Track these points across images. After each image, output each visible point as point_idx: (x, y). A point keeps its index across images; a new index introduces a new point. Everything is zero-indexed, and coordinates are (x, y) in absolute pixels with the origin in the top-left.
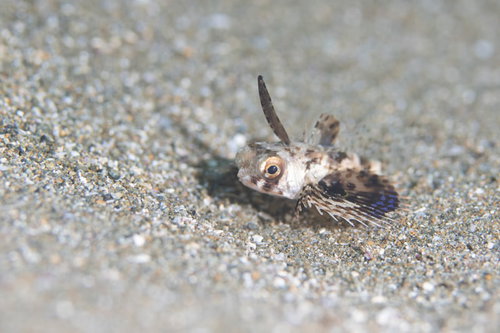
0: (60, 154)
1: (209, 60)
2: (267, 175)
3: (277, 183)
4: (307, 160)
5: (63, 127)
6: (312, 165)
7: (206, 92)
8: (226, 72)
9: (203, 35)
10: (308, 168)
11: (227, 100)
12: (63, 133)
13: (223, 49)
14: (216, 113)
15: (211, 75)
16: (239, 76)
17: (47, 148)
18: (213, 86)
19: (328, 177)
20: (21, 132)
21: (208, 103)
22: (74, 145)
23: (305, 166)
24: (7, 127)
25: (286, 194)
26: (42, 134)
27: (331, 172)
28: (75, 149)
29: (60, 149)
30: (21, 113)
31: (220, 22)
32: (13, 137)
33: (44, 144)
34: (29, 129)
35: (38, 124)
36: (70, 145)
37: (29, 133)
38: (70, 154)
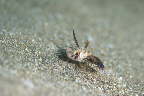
0: (77, 81)
1: (110, 56)
2: (76, 55)
3: (77, 57)
4: (84, 51)
5: (76, 74)
6: (85, 53)
7: (110, 65)
8: (115, 60)
9: (107, 50)
10: (84, 54)
11: (116, 67)
12: (76, 76)
13: (113, 53)
14: (114, 71)
15: (111, 60)
16: (118, 61)
17: (73, 80)
18: (112, 63)
19: (88, 57)
20: (66, 75)
21: (111, 68)
22: (80, 79)
23: (83, 53)
24: (62, 74)
25: (79, 60)
26: (71, 76)
27: (88, 55)
28: (80, 80)
29: (76, 80)
30: (65, 70)
31: (111, 46)
32: (64, 76)
33: (72, 78)
34: (68, 74)
35: (70, 73)
36: (79, 79)
37: (68, 75)
38: (79, 81)
